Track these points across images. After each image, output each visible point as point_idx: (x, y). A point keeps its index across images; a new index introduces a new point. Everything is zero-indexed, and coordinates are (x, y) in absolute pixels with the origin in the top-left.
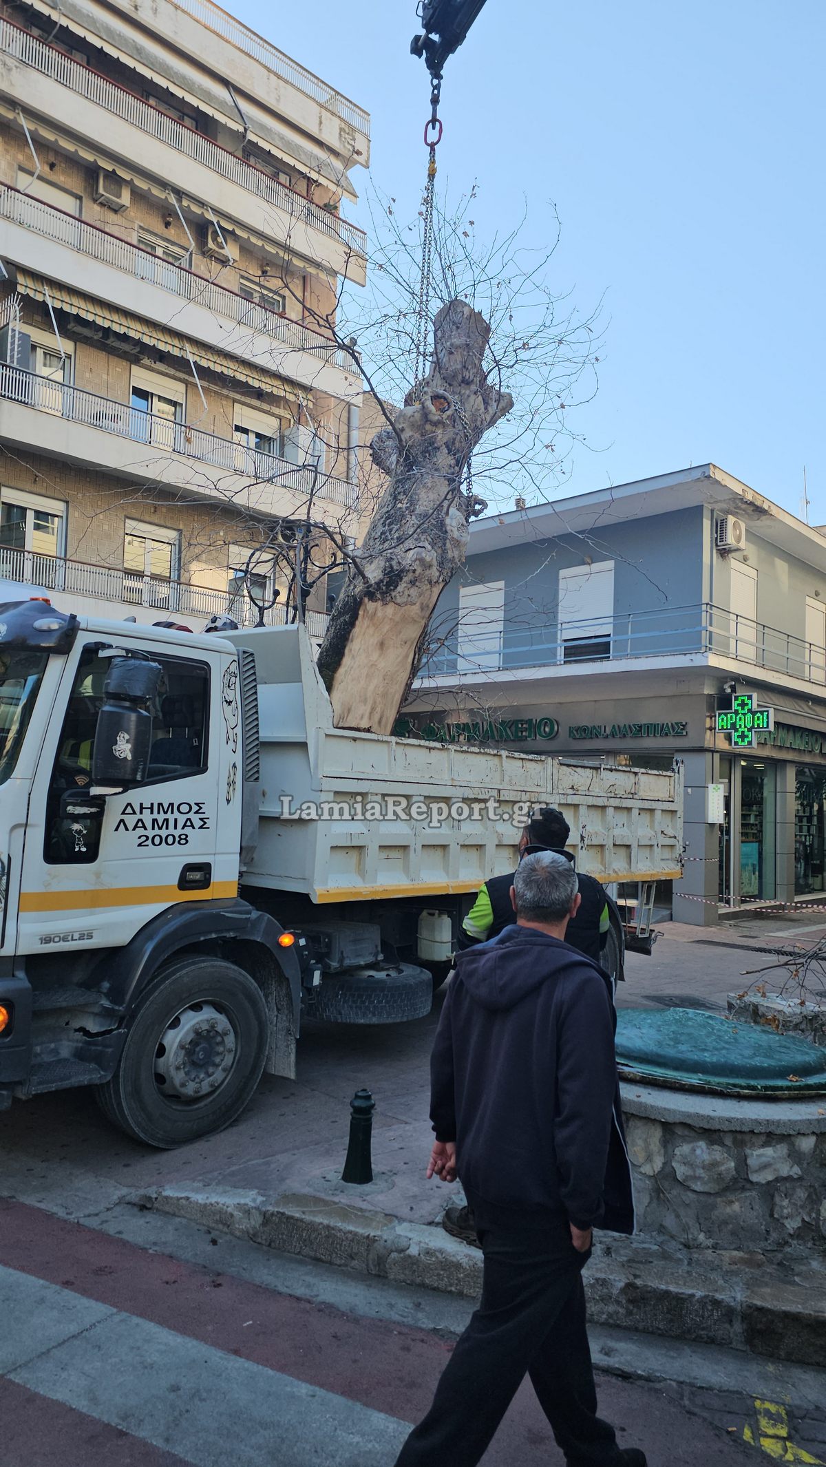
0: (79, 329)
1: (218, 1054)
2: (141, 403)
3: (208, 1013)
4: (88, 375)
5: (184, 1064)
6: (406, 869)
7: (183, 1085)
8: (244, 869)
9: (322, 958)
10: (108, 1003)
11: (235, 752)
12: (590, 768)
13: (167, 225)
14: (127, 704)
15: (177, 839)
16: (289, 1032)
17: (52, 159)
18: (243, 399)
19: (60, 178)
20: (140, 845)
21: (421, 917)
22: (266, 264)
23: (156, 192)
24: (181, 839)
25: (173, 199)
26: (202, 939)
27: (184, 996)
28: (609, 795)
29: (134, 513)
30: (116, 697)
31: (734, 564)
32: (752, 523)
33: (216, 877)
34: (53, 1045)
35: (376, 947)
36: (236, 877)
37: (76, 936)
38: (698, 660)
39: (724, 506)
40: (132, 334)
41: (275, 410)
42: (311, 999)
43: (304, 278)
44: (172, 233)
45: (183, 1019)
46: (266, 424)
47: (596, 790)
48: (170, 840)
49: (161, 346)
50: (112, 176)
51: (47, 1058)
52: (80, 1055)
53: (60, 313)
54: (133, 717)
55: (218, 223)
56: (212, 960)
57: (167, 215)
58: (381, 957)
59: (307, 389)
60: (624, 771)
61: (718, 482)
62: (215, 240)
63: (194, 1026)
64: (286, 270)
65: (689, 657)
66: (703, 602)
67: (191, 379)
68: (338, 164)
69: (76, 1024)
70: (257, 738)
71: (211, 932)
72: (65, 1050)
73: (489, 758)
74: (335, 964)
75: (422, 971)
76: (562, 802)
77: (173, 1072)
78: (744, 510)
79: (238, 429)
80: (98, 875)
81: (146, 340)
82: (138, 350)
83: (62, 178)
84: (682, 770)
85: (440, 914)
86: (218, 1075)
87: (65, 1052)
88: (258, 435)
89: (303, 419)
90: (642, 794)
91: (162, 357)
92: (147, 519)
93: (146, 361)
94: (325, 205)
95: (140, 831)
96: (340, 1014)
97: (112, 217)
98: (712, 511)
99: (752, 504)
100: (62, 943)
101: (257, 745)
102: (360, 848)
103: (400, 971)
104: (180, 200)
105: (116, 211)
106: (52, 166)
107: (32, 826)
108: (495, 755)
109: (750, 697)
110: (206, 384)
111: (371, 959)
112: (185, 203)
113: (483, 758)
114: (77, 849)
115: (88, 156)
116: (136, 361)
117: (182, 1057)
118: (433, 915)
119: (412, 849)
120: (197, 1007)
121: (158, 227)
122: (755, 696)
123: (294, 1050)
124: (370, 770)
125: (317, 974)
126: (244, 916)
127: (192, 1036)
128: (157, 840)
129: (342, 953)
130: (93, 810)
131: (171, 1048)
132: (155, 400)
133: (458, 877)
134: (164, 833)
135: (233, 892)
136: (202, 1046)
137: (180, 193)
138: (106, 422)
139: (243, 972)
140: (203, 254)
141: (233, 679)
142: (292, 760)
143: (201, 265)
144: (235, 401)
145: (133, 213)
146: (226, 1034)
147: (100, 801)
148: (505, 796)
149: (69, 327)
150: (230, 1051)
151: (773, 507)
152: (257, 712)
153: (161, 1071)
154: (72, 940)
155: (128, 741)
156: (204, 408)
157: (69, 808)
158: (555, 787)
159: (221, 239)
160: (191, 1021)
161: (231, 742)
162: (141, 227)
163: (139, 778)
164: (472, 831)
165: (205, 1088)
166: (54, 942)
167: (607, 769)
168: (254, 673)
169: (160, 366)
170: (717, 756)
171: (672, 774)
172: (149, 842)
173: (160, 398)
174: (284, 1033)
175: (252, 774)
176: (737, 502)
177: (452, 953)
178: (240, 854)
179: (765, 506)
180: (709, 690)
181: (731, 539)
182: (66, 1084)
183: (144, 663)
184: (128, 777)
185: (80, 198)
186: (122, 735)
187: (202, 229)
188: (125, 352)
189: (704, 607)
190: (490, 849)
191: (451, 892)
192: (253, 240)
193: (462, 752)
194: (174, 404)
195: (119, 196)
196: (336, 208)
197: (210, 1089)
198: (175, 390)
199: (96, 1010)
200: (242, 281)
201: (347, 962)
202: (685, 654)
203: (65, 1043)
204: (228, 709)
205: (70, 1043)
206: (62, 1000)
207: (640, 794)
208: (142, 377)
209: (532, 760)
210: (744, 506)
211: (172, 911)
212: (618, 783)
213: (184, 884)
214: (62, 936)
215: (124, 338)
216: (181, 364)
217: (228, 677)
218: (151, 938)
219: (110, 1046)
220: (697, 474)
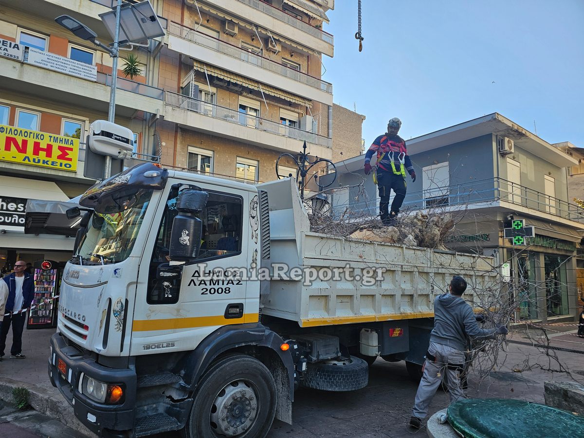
0: (218, 83)
1: (247, 410)
2: (243, 111)
3: (241, 387)
4: (222, 101)
5: (227, 417)
6: (352, 308)
7: (226, 429)
8: (263, 306)
9: (307, 355)
10: (183, 383)
11: (256, 243)
12: (450, 254)
13: (253, 40)
14: (189, 214)
15: (224, 290)
16: (288, 398)
17: (208, 18)
18: (284, 106)
19: (211, 26)
20: (203, 294)
21: (361, 332)
22: (293, 52)
23: (248, 27)
24: (226, 290)
25: (254, 29)
26: (237, 346)
27: (227, 378)
28: (461, 268)
29: (240, 154)
30: (184, 211)
31: (508, 160)
32: (517, 141)
33: (246, 311)
34: (154, 405)
35: (337, 349)
36: (258, 312)
37: (165, 345)
38: (494, 204)
39: (502, 133)
40: (238, 83)
41: (296, 110)
42: (301, 378)
43: (308, 56)
44: (254, 43)
45: (227, 391)
46: (293, 116)
47: (454, 266)
48: (220, 291)
49: (250, 87)
50: (231, 22)
51: (150, 413)
52: (169, 412)
53: (210, 76)
54: (192, 221)
55: (273, 37)
56: (243, 357)
57: (253, 36)
58: (340, 354)
59: (310, 100)
60: (468, 256)
61: (500, 121)
62: (271, 44)
63: (232, 395)
64: (301, 54)
65: (489, 203)
66: (495, 177)
67: (262, 100)
68: (321, 9)
69: (168, 394)
70: (269, 236)
71: (242, 343)
72: (162, 408)
73: (396, 249)
74: (314, 358)
75: (362, 362)
76: (436, 272)
77: (220, 420)
78: (512, 135)
79: (282, 119)
80: (178, 310)
81: (244, 85)
82: (241, 89)
83: (212, 25)
84: (498, 255)
85: (371, 332)
86: (248, 423)
87: (161, 410)
88: (290, 121)
89: (308, 113)
90: (477, 268)
91: (251, 91)
92: (245, 157)
93: (245, 94)
94: (316, 26)
95: (203, 286)
96: (318, 384)
97: (231, 38)
98: (497, 136)
99: (517, 131)
100: (156, 349)
101: (269, 240)
102: (326, 297)
103: (351, 361)
104: (257, 29)
105: (232, 36)
106: (208, 21)
107: (140, 283)
108: (399, 247)
109: (521, 221)
110: (268, 101)
111: (334, 355)
112: (259, 30)
113: (393, 249)
114: (166, 296)
115: (221, 15)
116: (241, 94)
117: (226, 413)
118: (368, 331)
119: (355, 297)
120: (235, 384)
121: (250, 41)
122: (524, 221)
123: (291, 408)
124: (330, 254)
125: (304, 364)
126: (261, 334)
127: (231, 401)
128: (212, 291)
129: (318, 352)
130: (174, 274)
131: (219, 409)
132: (248, 109)
133: (381, 312)
134: (216, 287)
135: (256, 319)
136: (238, 406)
137: (257, 26)
138: (228, 118)
139: (261, 363)
140: (267, 50)
141: (256, 205)
142: (288, 249)
143: (265, 53)
144: (280, 107)
145: (239, 36)
146: (251, 400)
147: (178, 269)
148: (405, 269)
149: (214, 82)
150: (254, 409)
151: (527, 133)
152: (269, 223)
153: (214, 421)
154: (163, 347)
155: (188, 235)
156: (267, 111)
157: (161, 273)
158: (432, 264)
159: (274, 43)
160: (231, 392)
161: (254, 238)
162: (242, 42)
163: (194, 256)
164: (387, 286)
165: (240, 431)
166: (152, 348)
167: (459, 255)
168: (267, 202)
169: (250, 95)
170: (505, 250)
171: (493, 258)
172: (208, 292)
173: (250, 108)
174: (285, 398)
175: (266, 255)
176: (509, 130)
177: (379, 352)
178: (260, 298)
179: (524, 132)
180: (499, 218)
181: (507, 148)
182: (157, 431)
183: (199, 192)
184: (189, 255)
185: (219, 32)
186: (185, 232)
187: (266, 40)
188: (236, 91)
189: (495, 179)
190: (398, 297)
191: (377, 320)
192: (287, 42)
193: (382, 245)
194: (256, 110)
195: (234, 30)
196: (320, 26)
197: (243, 431)
198: (256, 104)
199: (177, 386)
200: (283, 60)
201: (321, 357)
202: (487, 202)
203: (161, 404)
204: (253, 221)
205: (164, 404)
206: (157, 381)
207: (477, 267)
208: (243, 100)
209: (419, 250)
210: (512, 133)
211: (221, 330)
212: (465, 262)
213: (228, 315)
214: (156, 345)
215: (236, 85)
216: (258, 94)
217: (253, 204)
218: (208, 345)
219: (183, 409)
220: (490, 118)
